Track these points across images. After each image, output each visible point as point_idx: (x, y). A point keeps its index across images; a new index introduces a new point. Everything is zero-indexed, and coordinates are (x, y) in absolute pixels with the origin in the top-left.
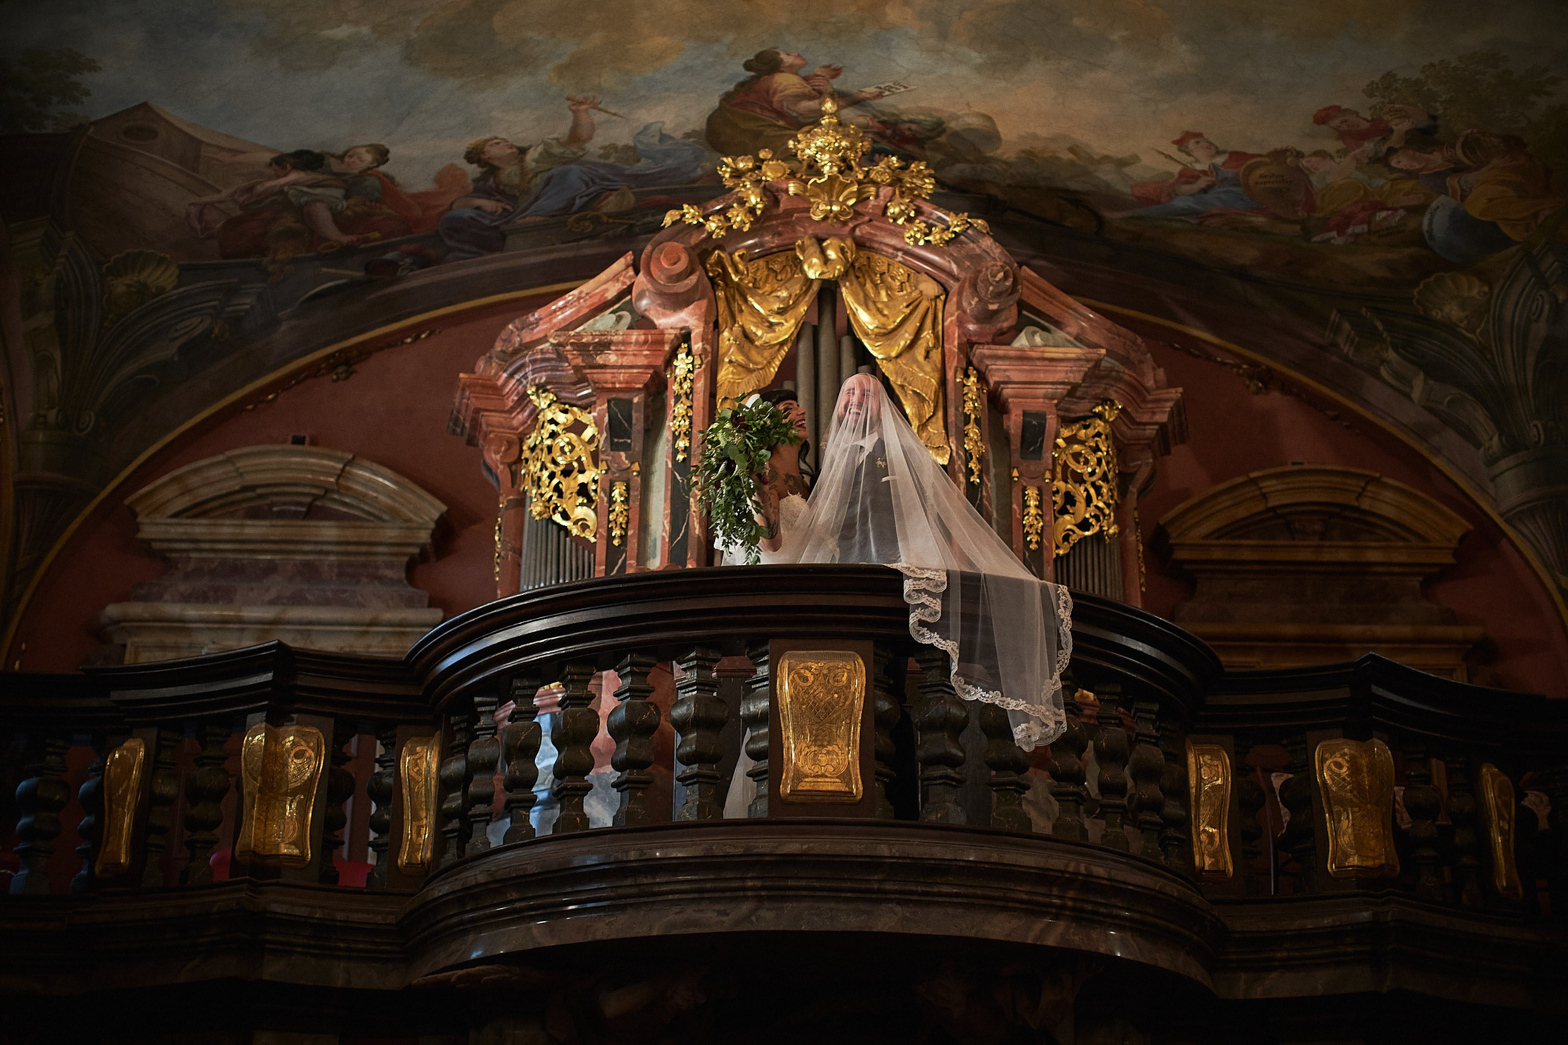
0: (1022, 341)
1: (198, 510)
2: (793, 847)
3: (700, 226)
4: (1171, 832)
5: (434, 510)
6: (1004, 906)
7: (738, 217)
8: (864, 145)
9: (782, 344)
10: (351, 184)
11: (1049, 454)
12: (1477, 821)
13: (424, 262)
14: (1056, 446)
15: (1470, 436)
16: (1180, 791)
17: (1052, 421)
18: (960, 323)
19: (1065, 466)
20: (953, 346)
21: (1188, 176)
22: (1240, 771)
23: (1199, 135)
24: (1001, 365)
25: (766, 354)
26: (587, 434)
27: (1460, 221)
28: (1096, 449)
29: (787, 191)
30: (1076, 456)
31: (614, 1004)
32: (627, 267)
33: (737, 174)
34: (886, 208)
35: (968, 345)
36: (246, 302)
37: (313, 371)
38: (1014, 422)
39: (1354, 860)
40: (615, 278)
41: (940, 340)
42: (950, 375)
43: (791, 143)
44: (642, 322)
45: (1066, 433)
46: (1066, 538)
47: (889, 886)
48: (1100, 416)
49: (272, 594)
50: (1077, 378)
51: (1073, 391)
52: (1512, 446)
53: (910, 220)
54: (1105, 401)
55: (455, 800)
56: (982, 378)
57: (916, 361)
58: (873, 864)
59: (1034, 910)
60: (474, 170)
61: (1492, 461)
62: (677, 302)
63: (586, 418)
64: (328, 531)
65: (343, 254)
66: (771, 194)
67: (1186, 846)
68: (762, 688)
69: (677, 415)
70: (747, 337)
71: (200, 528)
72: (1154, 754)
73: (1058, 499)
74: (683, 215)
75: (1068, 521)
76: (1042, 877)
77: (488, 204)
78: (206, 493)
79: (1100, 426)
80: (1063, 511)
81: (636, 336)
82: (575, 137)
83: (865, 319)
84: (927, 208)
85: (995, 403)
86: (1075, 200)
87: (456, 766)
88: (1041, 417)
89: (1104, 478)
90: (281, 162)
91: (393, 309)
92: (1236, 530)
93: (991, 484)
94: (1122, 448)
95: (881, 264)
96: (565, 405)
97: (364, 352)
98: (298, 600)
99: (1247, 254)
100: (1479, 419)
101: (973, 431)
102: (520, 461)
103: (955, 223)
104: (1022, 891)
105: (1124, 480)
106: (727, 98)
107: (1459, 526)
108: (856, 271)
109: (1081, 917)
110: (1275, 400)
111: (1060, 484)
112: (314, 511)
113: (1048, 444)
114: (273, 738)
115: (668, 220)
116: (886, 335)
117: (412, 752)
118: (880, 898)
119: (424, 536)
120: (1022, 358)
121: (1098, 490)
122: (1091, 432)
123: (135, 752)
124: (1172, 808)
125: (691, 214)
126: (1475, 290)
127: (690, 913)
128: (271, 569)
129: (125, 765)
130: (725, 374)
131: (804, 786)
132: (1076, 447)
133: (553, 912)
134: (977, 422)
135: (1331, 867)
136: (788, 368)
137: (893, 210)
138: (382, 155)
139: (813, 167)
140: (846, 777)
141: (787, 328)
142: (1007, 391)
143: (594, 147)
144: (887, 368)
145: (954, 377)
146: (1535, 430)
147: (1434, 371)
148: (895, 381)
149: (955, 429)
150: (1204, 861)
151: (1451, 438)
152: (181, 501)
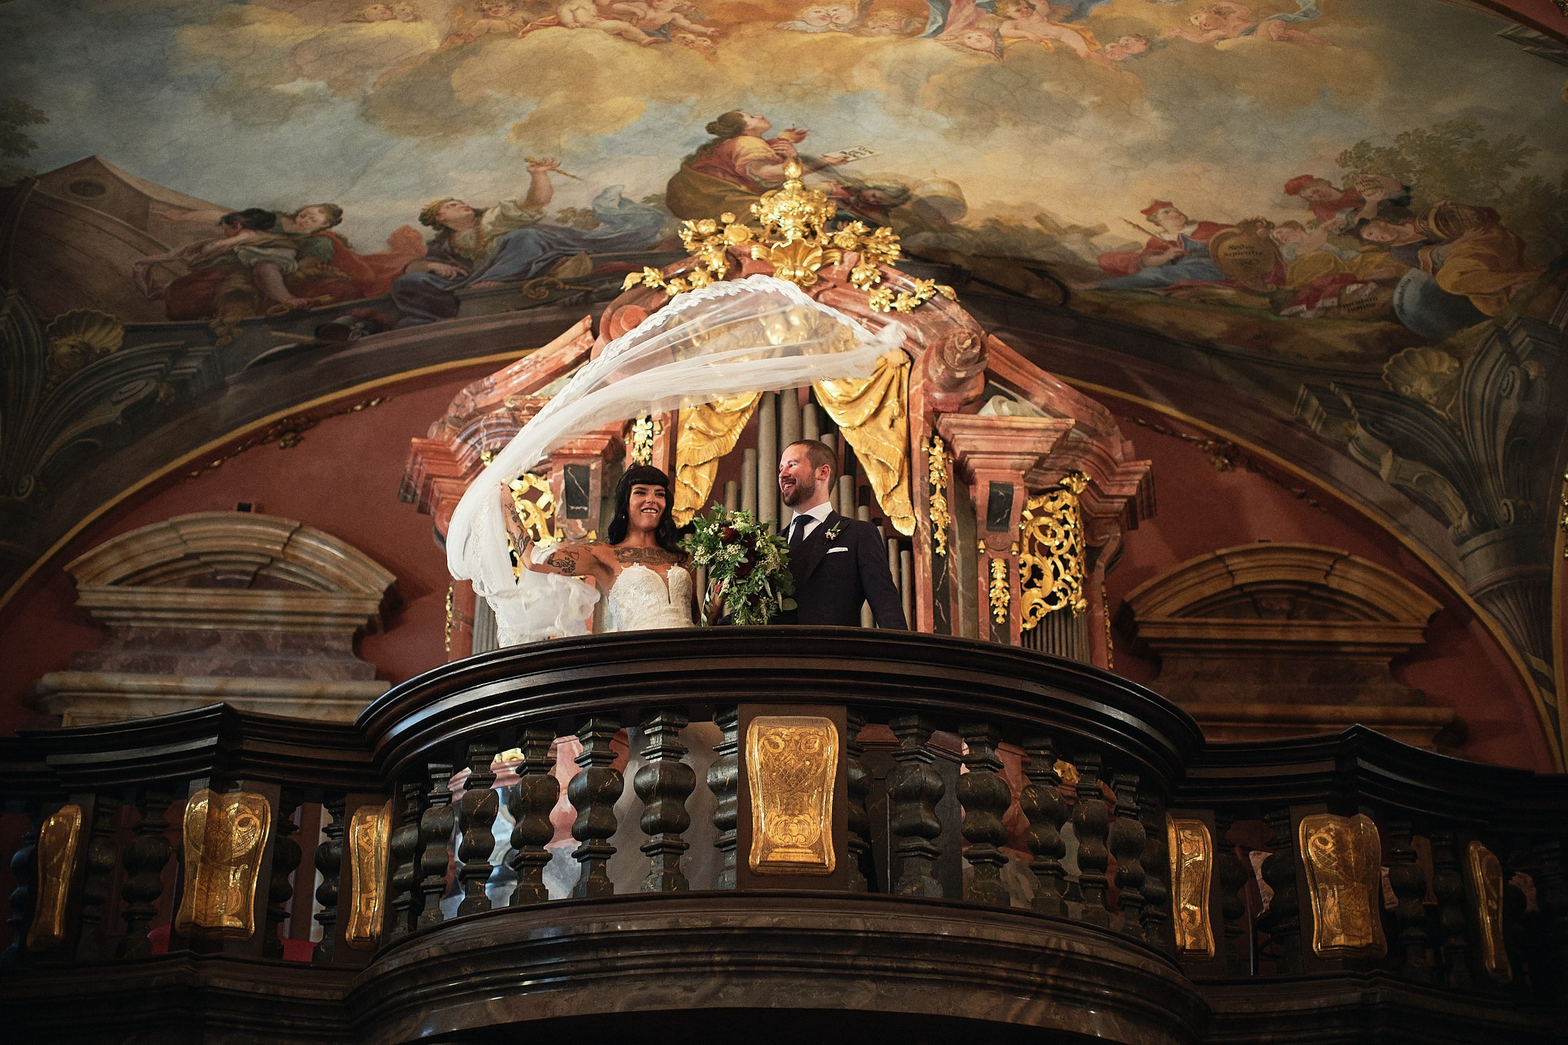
0: (989, 410)
1: (140, 578)
2: (763, 920)
3: (661, 289)
4: (1151, 909)
5: (381, 580)
6: (981, 983)
9: (743, 411)
10: (303, 245)
11: (1016, 526)
12: (1466, 901)
13: (376, 327)
14: (1023, 518)
15: (1438, 513)
16: (1160, 866)
17: (1019, 493)
18: (927, 391)
19: (1032, 539)
20: (918, 415)
21: (1156, 246)
22: (1221, 847)
23: (1167, 204)
24: (968, 434)
25: (728, 421)
26: (542, 502)
27: (1431, 294)
28: (1064, 522)
29: (749, 256)
30: (1044, 529)
32: (586, 331)
33: (699, 238)
34: (851, 273)
35: (934, 414)
36: (192, 365)
37: (259, 438)
38: (980, 493)
39: (1340, 940)
40: (574, 342)
41: (906, 409)
42: (915, 444)
43: (754, 208)
45: (1033, 505)
46: (1033, 612)
47: (863, 962)
48: (1067, 488)
49: (215, 664)
50: (1045, 448)
51: (1041, 462)
52: (1482, 524)
53: (875, 286)
54: (1073, 473)
55: (407, 871)
56: (948, 448)
57: (880, 430)
58: (844, 938)
59: (1012, 988)
60: (429, 233)
61: (1461, 541)
63: (541, 484)
64: (274, 601)
65: (292, 318)
66: (734, 258)
67: (1166, 924)
68: (731, 755)
71: (141, 596)
72: (1136, 827)
73: (1025, 572)
74: (644, 278)
75: (1035, 595)
76: (1023, 954)
77: (441, 268)
78: (147, 560)
79: (1067, 498)
80: (1030, 584)
82: (533, 200)
84: (892, 274)
85: (962, 474)
86: (1040, 270)
87: (409, 836)
88: (1009, 488)
89: (1072, 551)
90: (231, 221)
91: (343, 376)
92: (1202, 608)
93: (957, 556)
94: (1089, 522)
97: (313, 418)
98: (242, 671)
99: (1213, 327)
100: (1448, 495)
101: (938, 501)
103: (922, 288)
104: (1001, 968)
105: (1091, 554)
106: (689, 161)
107: (1429, 606)
109: (1061, 996)
110: (1241, 476)
111: (1026, 557)
112: (259, 580)
113: (1015, 515)
114: (216, 805)
115: (628, 283)
116: (850, 403)
117: (362, 821)
118: (852, 974)
119: (372, 607)
120: (990, 428)
121: (1066, 563)
122: (1059, 504)
123: (70, 819)
124: (1153, 885)
125: (651, 277)
126: (1445, 366)
127: (654, 989)
128: (214, 639)
129: (61, 833)
130: (685, 441)
131: (775, 856)
132: (1044, 520)
133: (509, 988)
134: (943, 492)
135: (1316, 946)
136: (749, 437)
137: (858, 275)
138: (335, 215)
139: (776, 232)
140: (818, 848)
142: (973, 461)
143: (552, 211)
144: (850, 437)
145: (919, 446)
146: (1505, 509)
147: (1403, 448)
148: (859, 450)
149: (920, 499)
150: (1185, 939)
151: (1419, 517)
152: (125, 569)
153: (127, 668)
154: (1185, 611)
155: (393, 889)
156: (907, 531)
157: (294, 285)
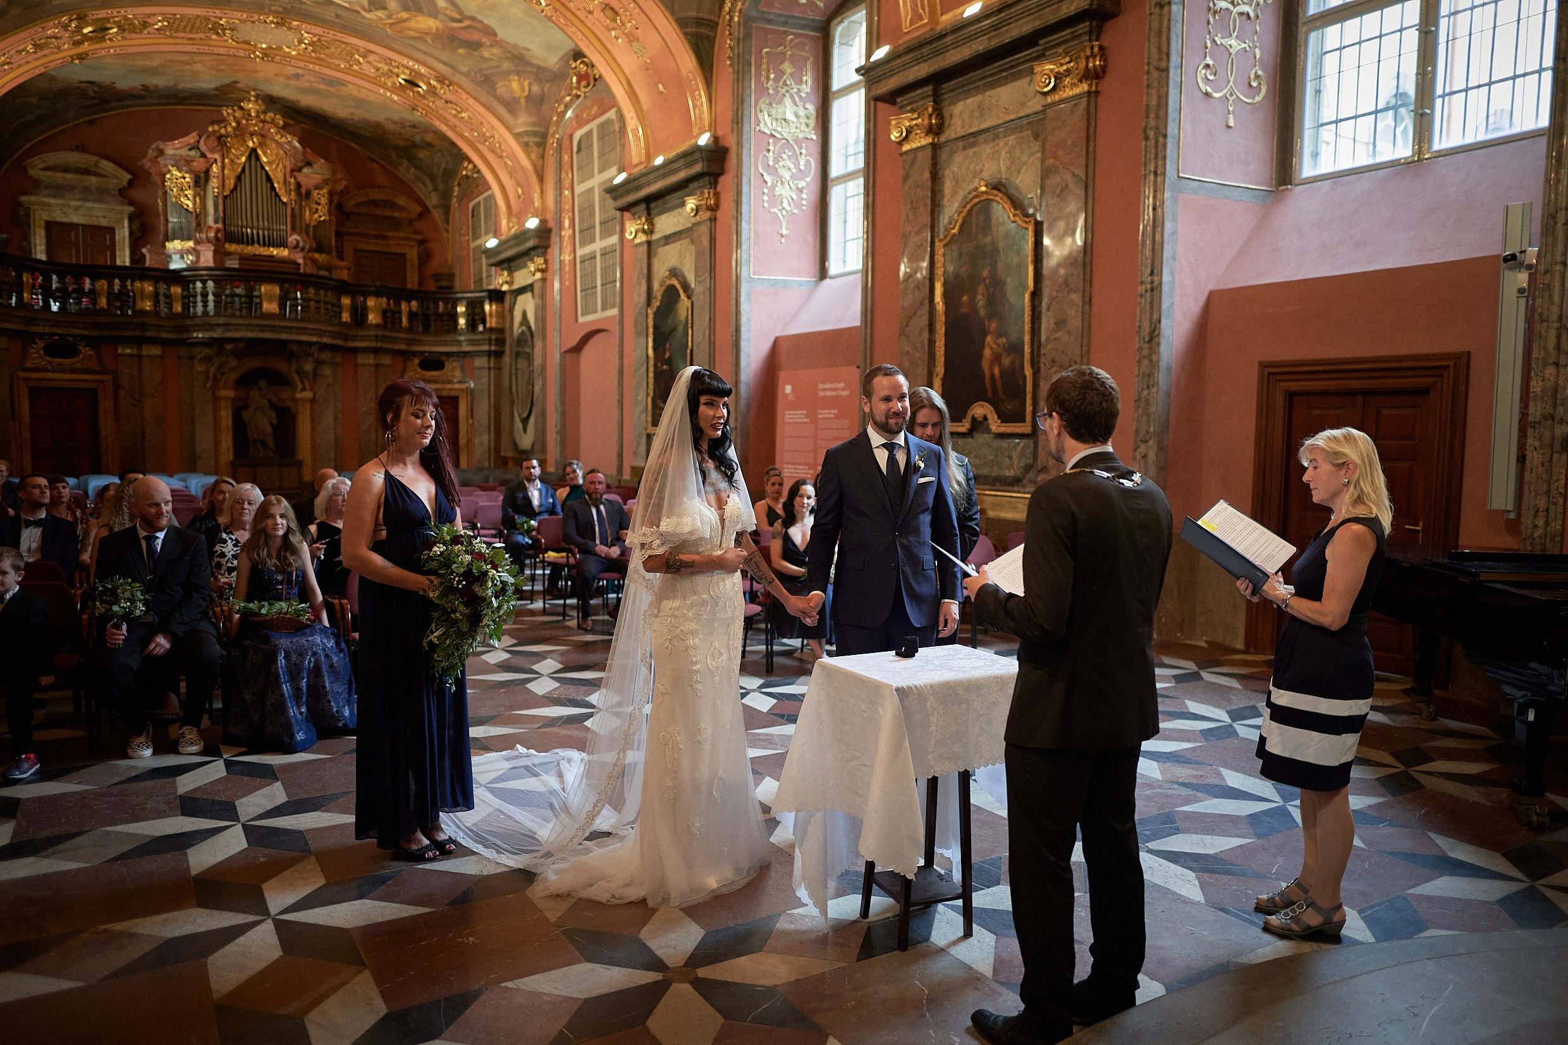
0: (305, 170)
1: (48, 169)
4: (338, 315)
5: (128, 176)
7: (229, 129)
8: (263, 107)
9: (242, 164)
11: (312, 198)
13: (118, 100)
14: (314, 196)
16: (340, 306)
17: (313, 190)
18: (290, 164)
19: (316, 201)
20: (288, 170)
24: (300, 176)
25: (237, 166)
26: (188, 180)
27: (423, 140)
28: (324, 196)
29: (242, 121)
30: (319, 199)
31: (229, 347)
32: (197, 136)
34: (270, 128)
35: (293, 171)
36: (60, 106)
38: (303, 191)
39: (374, 322)
40: (192, 139)
41: (285, 167)
42: (287, 177)
43: (243, 105)
44: (203, 155)
45: (317, 193)
46: (316, 220)
48: (326, 188)
50: (320, 179)
51: (319, 182)
52: (435, 189)
53: (276, 133)
54: (327, 184)
56: (295, 179)
57: (278, 172)
58: (280, 326)
62: (212, 151)
63: (187, 175)
64: (94, 180)
65: (94, 98)
66: (239, 123)
67: (340, 318)
68: (257, 290)
69: (214, 183)
70: (232, 161)
71: (50, 173)
73: (314, 210)
75: (316, 216)
78: (51, 163)
79: (325, 191)
80: (315, 213)
81: (202, 160)
83: (265, 159)
84: (281, 130)
85: (299, 185)
88: (311, 189)
89: (326, 203)
92: (361, 204)
93: (297, 207)
94: (331, 193)
95: (268, 142)
96: (180, 171)
97: (95, 119)
98: (85, 200)
99: (368, 134)
100: (427, 181)
101: (293, 193)
102: (164, 181)
105: (331, 202)
107: (419, 209)
108: (260, 144)
109: (320, 336)
110: (374, 165)
111: (315, 206)
112: (86, 172)
113: (312, 195)
115: (210, 129)
116: (270, 163)
117: (174, 288)
118: (281, 332)
119: (125, 183)
121: (324, 206)
122: (323, 192)
123: (104, 283)
125: (216, 127)
126: (427, 153)
130: (226, 172)
131: (267, 311)
132: (319, 196)
134: (294, 190)
135: (369, 323)
136: (243, 170)
137: (272, 129)
140: (275, 309)
141: (243, 159)
142: (302, 182)
144: (270, 173)
145: (288, 179)
146: (441, 187)
147: (417, 168)
148: (272, 177)
149: (288, 193)
150: (344, 320)
151: (419, 184)
152: (42, 166)
153: (49, 196)
154: (356, 205)
155: (183, 304)
156: (285, 200)
157: (94, 92)
